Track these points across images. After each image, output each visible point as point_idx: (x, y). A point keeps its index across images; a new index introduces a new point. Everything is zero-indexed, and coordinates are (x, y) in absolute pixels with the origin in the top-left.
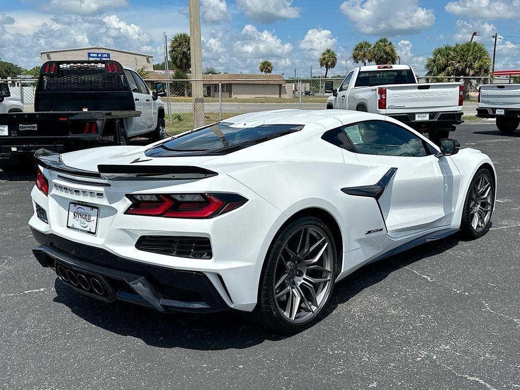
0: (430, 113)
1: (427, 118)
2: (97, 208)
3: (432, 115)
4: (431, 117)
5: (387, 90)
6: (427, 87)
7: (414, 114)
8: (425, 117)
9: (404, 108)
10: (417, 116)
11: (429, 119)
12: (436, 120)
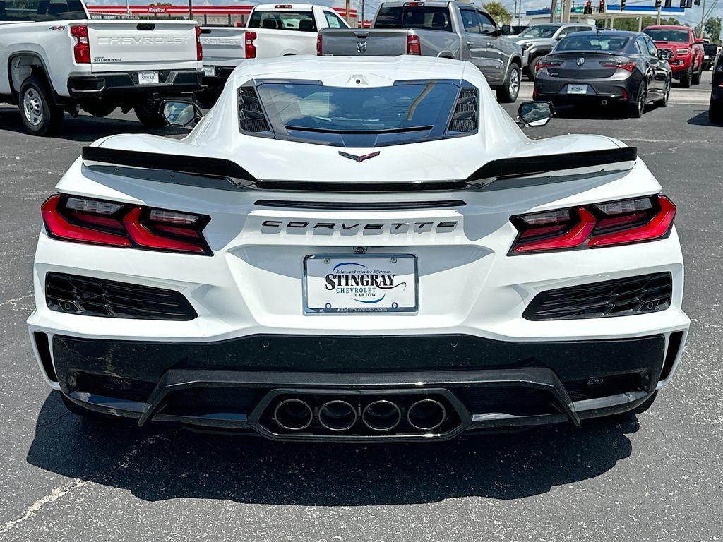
0: (160, 71)
1: (155, 80)
2: (412, 256)
3: (163, 75)
4: (162, 79)
5: (88, 28)
6: (151, 27)
7: (136, 73)
8: (153, 78)
9: (119, 62)
10: (140, 76)
11: (160, 82)
12: (171, 83)
